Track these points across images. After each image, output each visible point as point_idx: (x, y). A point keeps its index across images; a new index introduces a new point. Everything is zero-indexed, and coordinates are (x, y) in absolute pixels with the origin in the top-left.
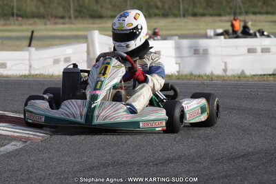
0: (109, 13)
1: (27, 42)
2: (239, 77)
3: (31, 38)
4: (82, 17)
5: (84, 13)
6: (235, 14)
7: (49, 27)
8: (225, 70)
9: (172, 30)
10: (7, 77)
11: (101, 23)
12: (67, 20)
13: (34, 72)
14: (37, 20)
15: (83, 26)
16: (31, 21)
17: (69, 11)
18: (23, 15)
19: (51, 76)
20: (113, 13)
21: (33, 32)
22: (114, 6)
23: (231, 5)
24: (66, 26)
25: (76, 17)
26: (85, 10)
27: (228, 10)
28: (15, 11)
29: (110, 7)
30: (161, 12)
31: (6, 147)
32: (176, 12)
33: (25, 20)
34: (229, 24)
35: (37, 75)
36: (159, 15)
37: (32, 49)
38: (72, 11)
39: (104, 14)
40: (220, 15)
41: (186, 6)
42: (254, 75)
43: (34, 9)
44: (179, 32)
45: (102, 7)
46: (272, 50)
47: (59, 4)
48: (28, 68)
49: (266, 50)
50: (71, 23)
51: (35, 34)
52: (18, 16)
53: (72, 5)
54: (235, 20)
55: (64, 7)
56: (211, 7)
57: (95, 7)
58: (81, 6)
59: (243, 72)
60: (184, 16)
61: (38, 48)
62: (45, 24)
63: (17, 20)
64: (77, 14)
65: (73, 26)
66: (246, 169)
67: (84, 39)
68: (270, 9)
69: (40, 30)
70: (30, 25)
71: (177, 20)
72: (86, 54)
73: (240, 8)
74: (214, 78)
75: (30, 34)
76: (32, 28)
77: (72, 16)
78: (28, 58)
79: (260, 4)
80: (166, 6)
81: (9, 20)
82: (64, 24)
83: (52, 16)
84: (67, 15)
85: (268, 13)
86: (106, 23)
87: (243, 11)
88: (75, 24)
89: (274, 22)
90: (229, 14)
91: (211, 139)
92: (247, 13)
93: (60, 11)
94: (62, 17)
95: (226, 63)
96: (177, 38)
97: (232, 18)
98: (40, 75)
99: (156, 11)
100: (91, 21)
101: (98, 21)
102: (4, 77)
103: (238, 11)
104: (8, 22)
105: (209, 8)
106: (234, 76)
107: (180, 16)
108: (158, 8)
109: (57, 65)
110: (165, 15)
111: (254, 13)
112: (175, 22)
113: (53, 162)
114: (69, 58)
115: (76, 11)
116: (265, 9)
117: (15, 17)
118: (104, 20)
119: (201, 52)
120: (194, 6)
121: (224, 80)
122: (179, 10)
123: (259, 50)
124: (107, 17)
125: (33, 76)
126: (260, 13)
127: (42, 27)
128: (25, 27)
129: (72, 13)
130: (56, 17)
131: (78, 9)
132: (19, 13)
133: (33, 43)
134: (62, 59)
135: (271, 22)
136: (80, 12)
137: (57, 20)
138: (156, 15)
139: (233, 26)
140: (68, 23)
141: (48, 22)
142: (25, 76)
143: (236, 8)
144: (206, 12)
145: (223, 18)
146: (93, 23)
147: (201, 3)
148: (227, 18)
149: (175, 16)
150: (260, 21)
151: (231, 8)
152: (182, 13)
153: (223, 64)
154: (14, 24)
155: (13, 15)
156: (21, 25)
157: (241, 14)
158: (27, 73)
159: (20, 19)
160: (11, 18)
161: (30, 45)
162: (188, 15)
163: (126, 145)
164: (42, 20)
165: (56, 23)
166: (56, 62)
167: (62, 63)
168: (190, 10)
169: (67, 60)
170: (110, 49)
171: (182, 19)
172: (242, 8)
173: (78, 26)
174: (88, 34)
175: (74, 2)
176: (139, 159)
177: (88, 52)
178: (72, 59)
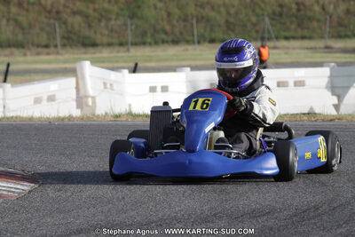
0: (105, 40)
1: (2, 78)
3: (6, 73)
4: (71, 46)
5: (73, 41)
6: (263, 39)
7: (29, 58)
9: (184, 60)
11: (94, 53)
12: (52, 49)
13: (9, 114)
14: (14, 50)
15: (72, 56)
16: (7, 51)
17: (54, 38)
19: (31, 119)
20: (110, 40)
21: (8, 65)
22: (112, 31)
23: (258, 28)
24: (51, 57)
25: (64, 46)
26: (74, 37)
27: (254, 34)
29: (107, 32)
30: (170, 38)
32: (190, 38)
35: (12, 117)
36: (167, 42)
37: (8, 86)
38: (58, 39)
39: (98, 41)
41: (202, 31)
42: (285, 115)
43: (11, 36)
44: (193, 63)
45: (95, 32)
46: (307, 83)
47: (42, 29)
48: (2, 109)
49: (300, 84)
50: (58, 53)
51: (11, 68)
53: (58, 30)
54: (263, 47)
55: (48, 34)
56: (233, 31)
57: (87, 32)
58: (70, 32)
60: (199, 42)
61: (14, 84)
62: (25, 55)
64: (65, 41)
65: (60, 57)
66: (271, 229)
67: (72, 72)
68: (306, 33)
69: (18, 63)
70: (6, 56)
71: (190, 47)
72: (74, 91)
73: (269, 32)
75: (4, 67)
76: (7, 60)
77: (59, 44)
78: (2, 97)
79: (293, 26)
80: (177, 31)
82: (48, 54)
83: (33, 45)
84: (52, 44)
85: (303, 38)
86: (101, 52)
87: (273, 36)
88: (62, 54)
89: (311, 48)
90: (255, 39)
91: (229, 193)
92: (277, 38)
93: (44, 39)
94: (46, 46)
96: (188, 69)
97: (259, 44)
98: (16, 117)
99: (164, 37)
100: (83, 50)
101: (91, 50)
103: (266, 35)
105: (230, 32)
107: (194, 43)
108: (166, 33)
109: (38, 105)
110: (175, 42)
111: (287, 38)
112: (187, 50)
113: (32, 224)
114: (54, 96)
115: (63, 37)
116: (300, 33)
118: (99, 49)
120: (212, 30)
122: (193, 35)
123: (291, 84)
124: (103, 45)
125: (8, 118)
126: (294, 38)
127: (21, 59)
129: (58, 41)
130: (38, 46)
131: (66, 35)
133: (9, 78)
134: (45, 98)
135: (307, 48)
136: (68, 39)
137: (40, 50)
138: (164, 42)
139: (260, 54)
140: (53, 53)
141: (28, 53)
143: (264, 32)
146: (86, 53)
147: (220, 26)
149: (188, 42)
150: (294, 48)
151: (257, 32)
152: (196, 39)
157: (269, 39)
158: (1, 114)
161: (5, 81)
162: (204, 41)
163: (122, 203)
164: (21, 50)
165: (38, 54)
166: (37, 101)
167: (45, 102)
168: (207, 34)
169: (51, 99)
170: (105, 84)
171: (197, 46)
172: (272, 32)
173: (67, 56)
174: (77, 66)
175: (60, 27)
176: (139, 218)
177: (77, 88)
178: (57, 97)
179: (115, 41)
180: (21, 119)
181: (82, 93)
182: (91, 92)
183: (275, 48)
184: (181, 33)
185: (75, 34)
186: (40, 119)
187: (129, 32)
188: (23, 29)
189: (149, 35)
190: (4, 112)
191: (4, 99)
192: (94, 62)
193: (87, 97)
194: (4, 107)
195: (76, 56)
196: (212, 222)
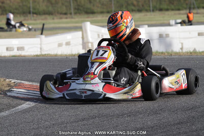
0: (99, 10)
1: (40, 32)
2: (191, 53)
3: (43, 29)
4: (80, 14)
7: (56, 21)
8: (182, 49)
9: (144, 21)
10: (24, 56)
11: (93, 17)
12: (69, 15)
13: (43, 53)
14: (47, 16)
15: (80, 19)
16: (43, 17)
17: (70, 9)
18: (37, 13)
19: (56, 55)
20: (102, 10)
21: (44, 25)
22: (103, 4)
23: (187, 2)
24: (68, 20)
25: (75, 13)
26: (82, 9)
27: (185, 6)
28: (31, 10)
29: (100, 5)
30: (136, 8)
31: (22, 105)
32: (148, 8)
33: (39, 16)
34: (186, 16)
35: (45, 55)
36: (135, 10)
37: (43, 36)
38: (72, 9)
39: (95, 11)
40: (179, 10)
41: (155, 4)
42: (203, 52)
43: (45, 8)
44: (150, 23)
45: (94, 5)
47: (63, 4)
48: (39, 50)
50: (72, 18)
51: (45, 26)
52: (33, 13)
54: (190, 13)
55: (66, 6)
56: (173, 4)
57: (88, 6)
58: (79, 5)
59: (195, 49)
60: (153, 11)
61: (47, 35)
62: (53, 19)
63: (33, 16)
64: (76, 11)
65: (73, 20)
66: (194, 117)
67: (79, 28)
69: (49, 23)
70: (42, 19)
71: (148, 14)
72: (81, 39)
73: (194, 4)
74: (173, 54)
75: (41, 26)
76: (43, 22)
77: (73, 13)
78: (39, 43)
80: (140, 4)
81: (27, 16)
82: (66, 18)
83: (58, 13)
84: (68, 12)
86: (97, 17)
87: (196, 6)
88: (74, 18)
90: (186, 9)
92: (198, 8)
93: (64, 9)
94: (66, 14)
95: (182, 44)
96: (147, 26)
97: (188, 11)
98: (48, 55)
99: (133, 8)
100: (86, 16)
101: (91, 15)
102: (22, 57)
103: (192, 6)
104: (27, 18)
105: (171, 5)
106: (188, 53)
107: (150, 11)
108: (134, 6)
109: (60, 48)
110: (140, 11)
112: (147, 15)
113: (56, 115)
114: (69, 42)
115: (75, 9)
117: (32, 14)
118: (95, 15)
119: (164, 36)
120: (160, 4)
121: (180, 55)
122: (150, 7)
124: (97, 13)
125: (43, 55)
127: (51, 21)
128: (38, 22)
129: (72, 11)
130: (61, 14)
131: (77, 7)
132: (34, 11)
133: (44, 32)
134: (64, 43)
136: (78, 9)
137: (61, 16)
139: (188, 17)
140: (69, 18)
141: (55, 18)
142: (37, 56)
143: (191, 5)
144: (169, 7)
145: (182, 12)
146: (88, 17)
147: (165, 1)
148: (184, 11)
149: (147, 11)
151: (187, 4)
152: (151, 9)
153: (181, 44)
154: (31, 19)
155: (30, 13)
156: (35, 20)
157: (194, 8)
158: (39, 53)
159: (35, 15)
160: (29, 15)
161: (42, 34)
162: (157, 10)
164: (51, 16)
165: (61, 18)
166: (60, 45)
167: (64, 46)
168: (158, 6)
169: (68, 44)
170: (98, 35)
171: (152, 13)
172: (195, 4)
173: (77, 20)
174: (83, 25)
175: (73, 3)
176: (117, 112)
177: (83, 38)
178: (71, 43)
179: (105, 10)
180: (51, 55)
181: (85, 40)
182: (90, 40)
183: (197, 13)
184: (143, 6)
185: (82, 6)
186: (61, 55)
187: (113, 5)
188: (52, 4)
189: (124, 7)
190: (41, 52)
191: (41, 44)
192: (92, 23)
193: (88, 42)
194: (41, 49)
195: (82, 19)
196: (160, 114)
